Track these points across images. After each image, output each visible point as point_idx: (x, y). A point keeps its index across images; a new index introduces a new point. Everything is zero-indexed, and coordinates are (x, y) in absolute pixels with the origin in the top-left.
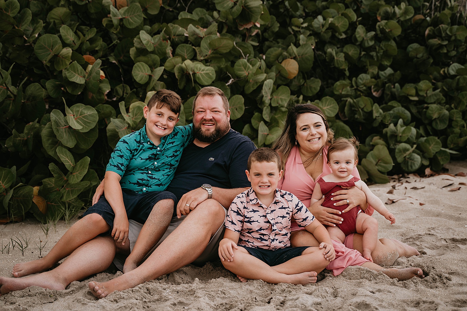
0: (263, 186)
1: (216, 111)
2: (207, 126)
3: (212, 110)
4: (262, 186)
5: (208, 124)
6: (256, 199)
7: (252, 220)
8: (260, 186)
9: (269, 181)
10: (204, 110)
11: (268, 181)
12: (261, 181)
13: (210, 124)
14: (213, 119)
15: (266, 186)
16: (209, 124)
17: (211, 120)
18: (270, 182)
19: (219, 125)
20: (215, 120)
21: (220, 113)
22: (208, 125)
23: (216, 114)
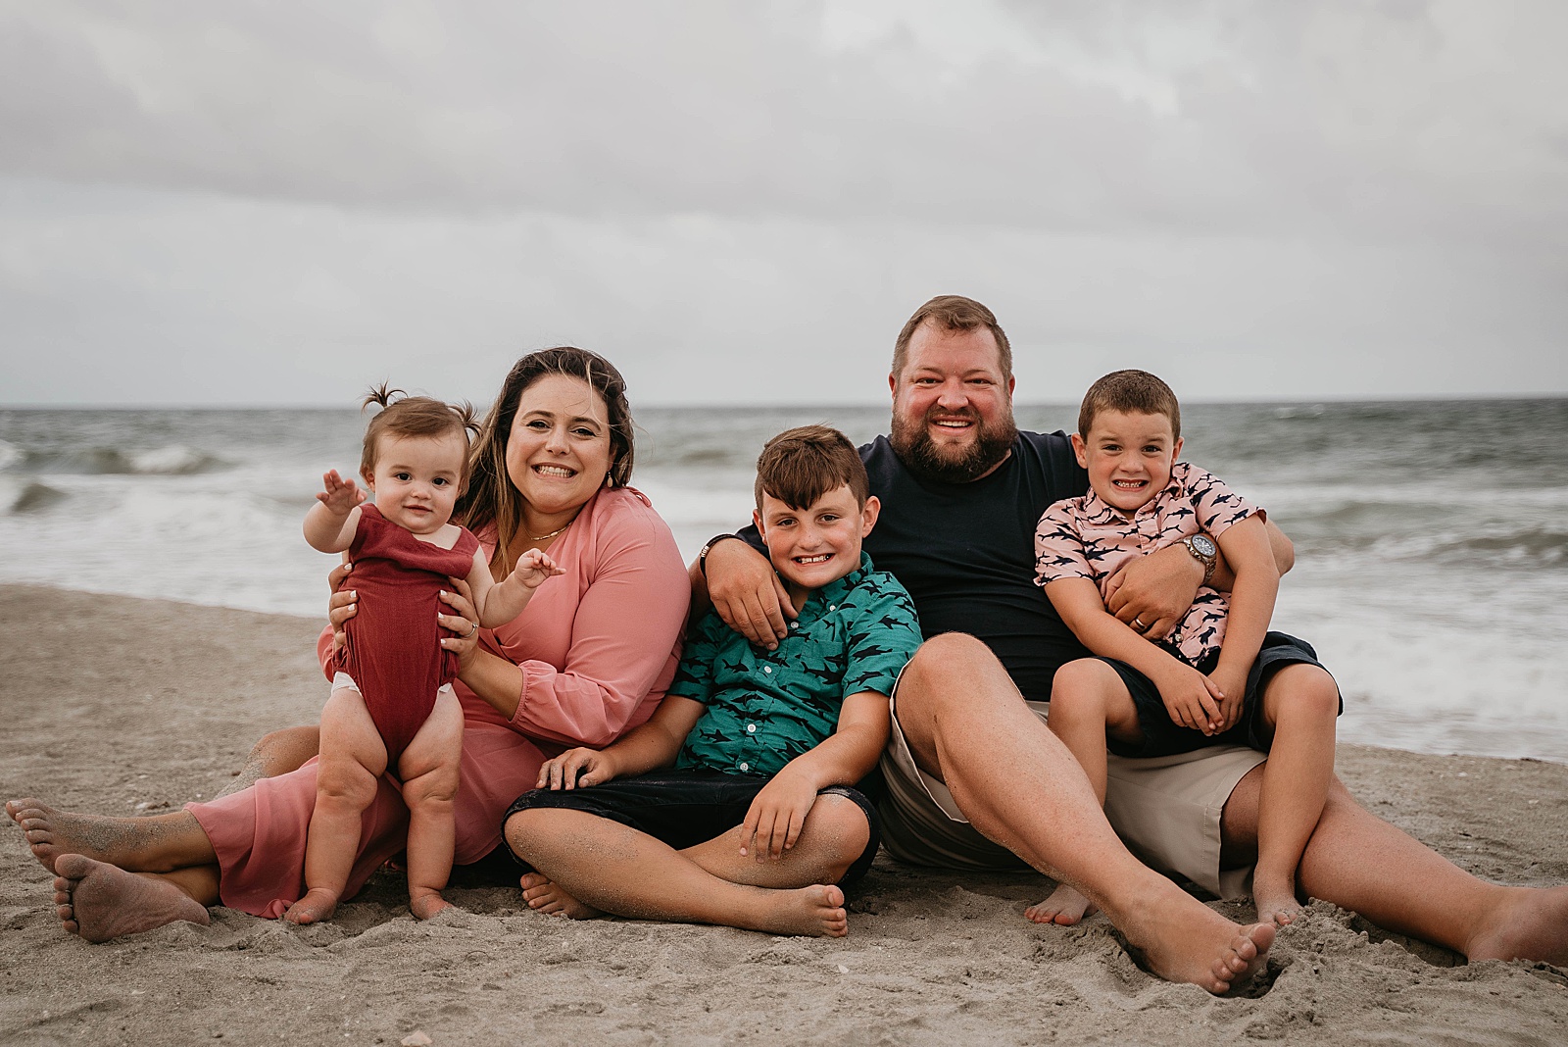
0: (1126, 481)
1: (977, 381)
2: (951, 430)
3: (968, 378)
4: (1122, 481)
5: (953, 421)
6: (1106, 509)
7: (1101, 550)
8: (1116, 482)
9: (1145, 468)
10: (940, 377)
11: (1141, 468)
12: (1122, 467)
13: (958, 421)
14: (970, 408)
15: (1134, 482)
16: (955, 424)
17: (962, 410)
18: (1147, 470)
19: (988, 425)
20: (977, 410)
21: (993, 387)
22: (952, 427)
23: (978, 389)
